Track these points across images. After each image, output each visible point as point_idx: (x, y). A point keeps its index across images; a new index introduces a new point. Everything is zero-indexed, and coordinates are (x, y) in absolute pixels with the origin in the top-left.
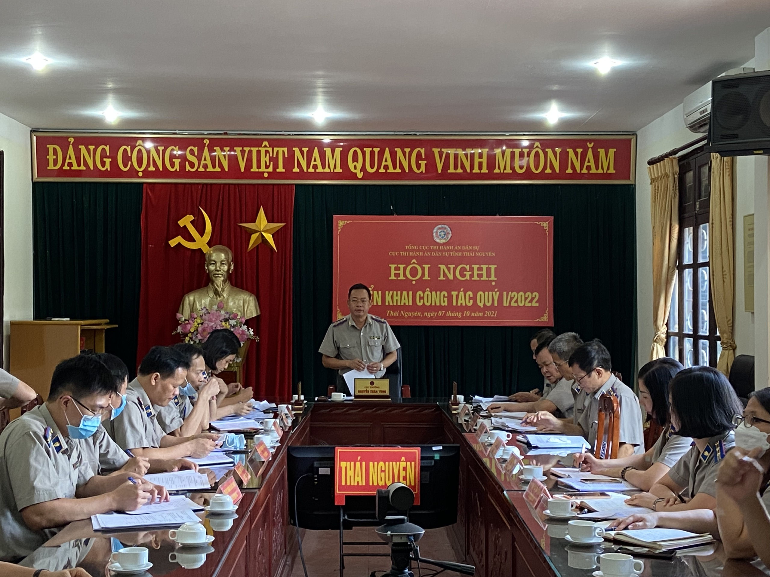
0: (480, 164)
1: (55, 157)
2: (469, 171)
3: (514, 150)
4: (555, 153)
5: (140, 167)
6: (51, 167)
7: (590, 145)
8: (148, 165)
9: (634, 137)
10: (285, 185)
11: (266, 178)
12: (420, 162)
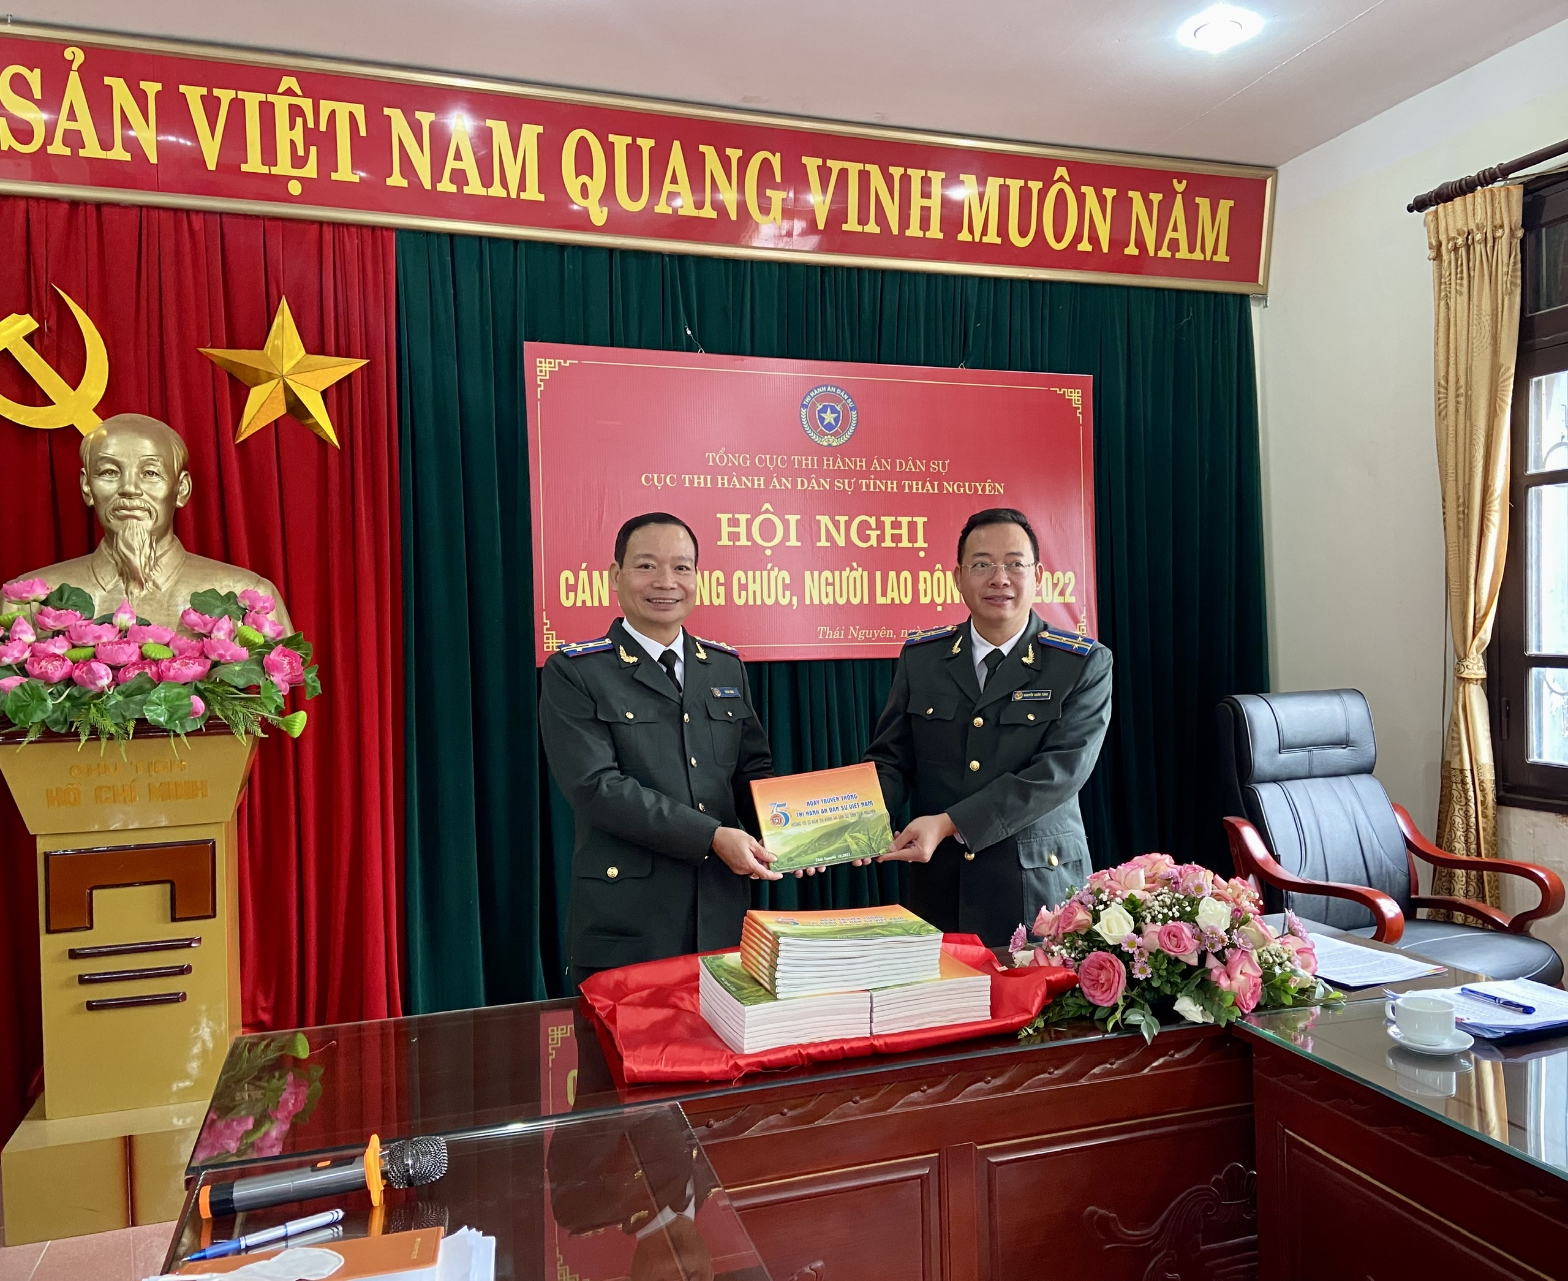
3: (1008, 182)
4: (1102, 201)
7: (1180, 187)
9: (1272, 175)
10: (361, 227)
11: (289, 199)
12: (769, 192)
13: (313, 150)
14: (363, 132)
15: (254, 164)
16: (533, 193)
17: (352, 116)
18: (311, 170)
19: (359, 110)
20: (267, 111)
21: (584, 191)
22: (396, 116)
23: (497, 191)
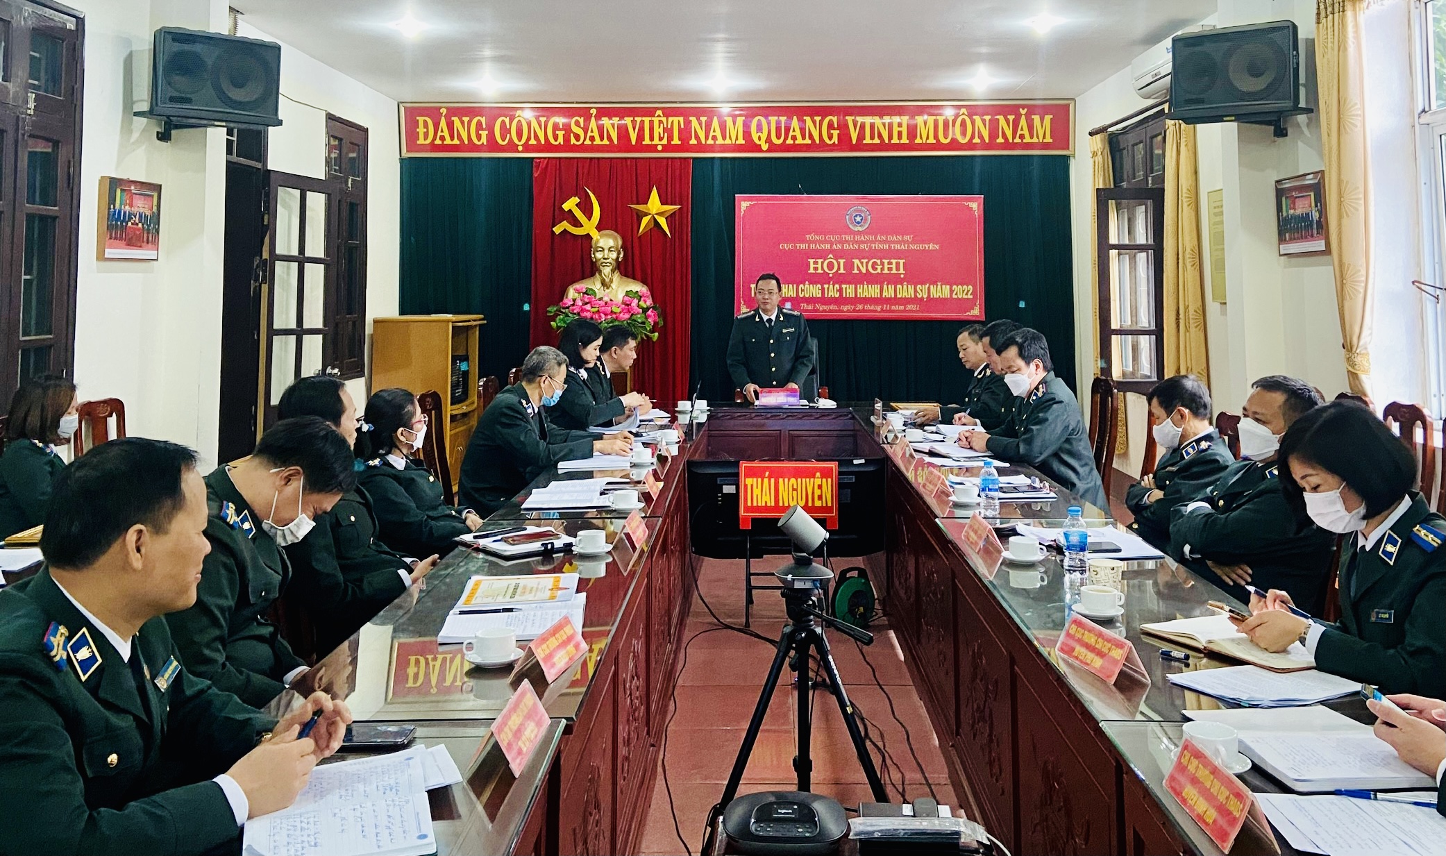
0: (900, 134)
1: (425, 130)
2: (887, 141)
3: (938, 117)
4: (984, 121)
5: (520, 141)
6: (421, 141)
7: (1023, 112)
8: (529, 139)
9: (1073, 102)
10: (680, 158)
11: (659, 152)
12: (832, 131)
13: (666, 134)
14: (682, 126)
15: (647, 141)
16: (741, 141)
17: (679, 122)
18: (665, 142)
19: (681, 119)
20: (651, 123)
21: (759, 138)
22: (693, 119)
23: (728, 141)
